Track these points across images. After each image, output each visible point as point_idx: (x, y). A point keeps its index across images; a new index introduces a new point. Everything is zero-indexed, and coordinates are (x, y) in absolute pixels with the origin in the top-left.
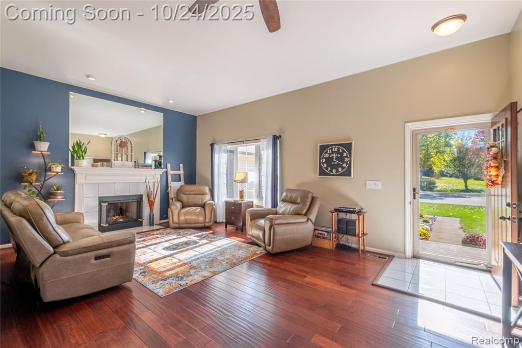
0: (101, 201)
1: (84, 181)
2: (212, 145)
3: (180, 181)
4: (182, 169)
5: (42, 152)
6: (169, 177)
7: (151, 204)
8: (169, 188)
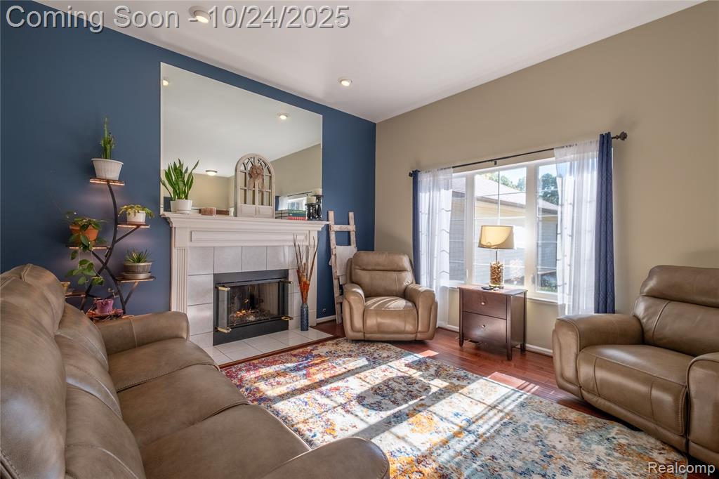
0: (219, 281)
1: (189, 244)
2: (414, 175)
3: (349, 244)
4: (352, 221)
5: (108, 181)
6: (333, 236)
7: (304, 288)
8: (333, 257)
